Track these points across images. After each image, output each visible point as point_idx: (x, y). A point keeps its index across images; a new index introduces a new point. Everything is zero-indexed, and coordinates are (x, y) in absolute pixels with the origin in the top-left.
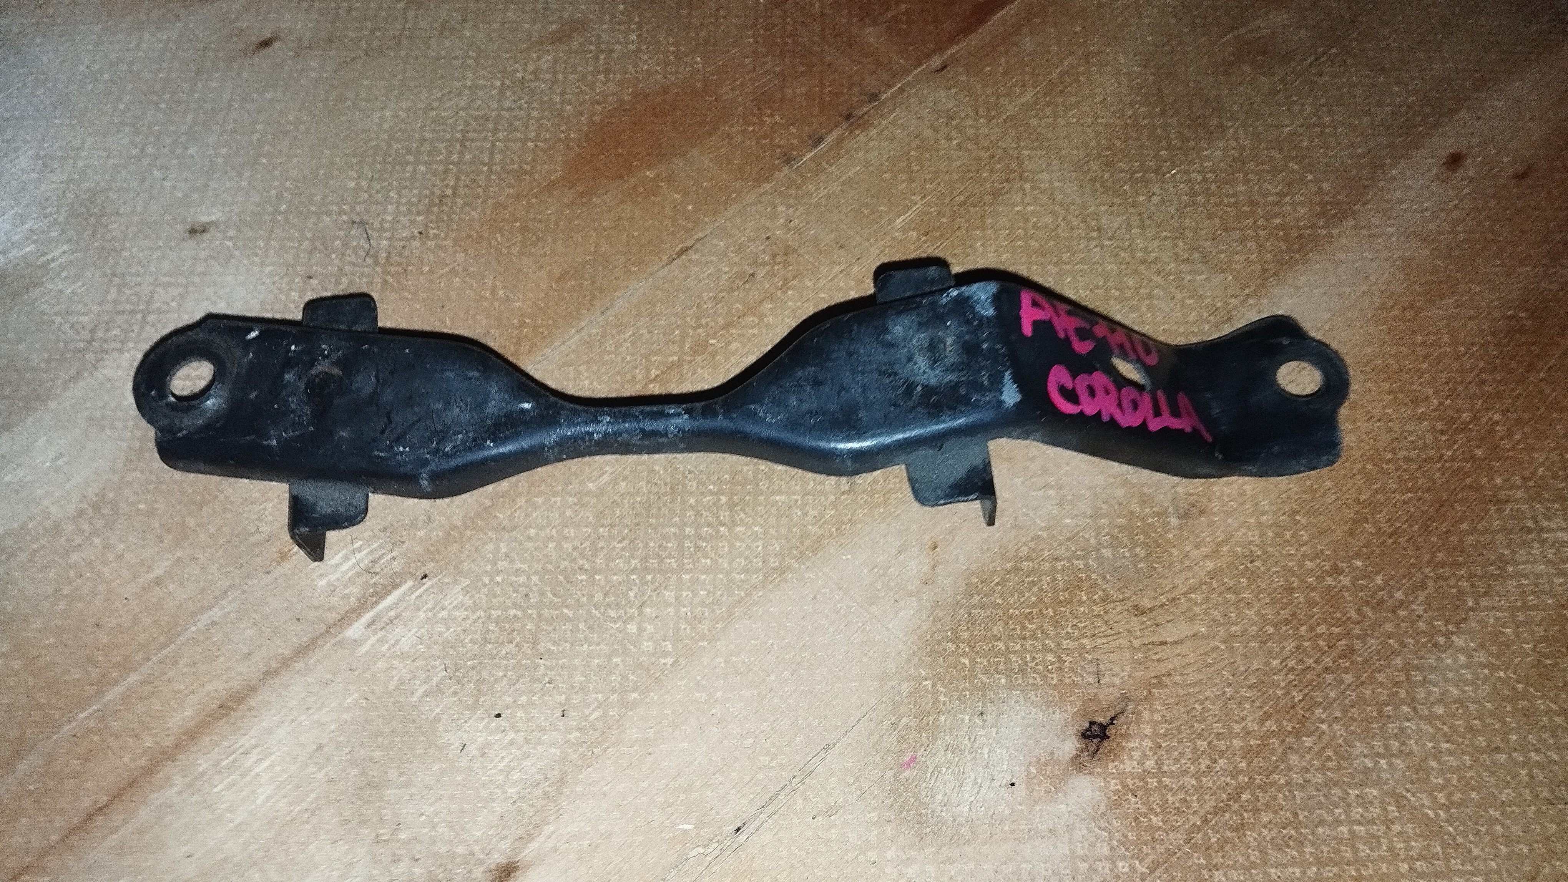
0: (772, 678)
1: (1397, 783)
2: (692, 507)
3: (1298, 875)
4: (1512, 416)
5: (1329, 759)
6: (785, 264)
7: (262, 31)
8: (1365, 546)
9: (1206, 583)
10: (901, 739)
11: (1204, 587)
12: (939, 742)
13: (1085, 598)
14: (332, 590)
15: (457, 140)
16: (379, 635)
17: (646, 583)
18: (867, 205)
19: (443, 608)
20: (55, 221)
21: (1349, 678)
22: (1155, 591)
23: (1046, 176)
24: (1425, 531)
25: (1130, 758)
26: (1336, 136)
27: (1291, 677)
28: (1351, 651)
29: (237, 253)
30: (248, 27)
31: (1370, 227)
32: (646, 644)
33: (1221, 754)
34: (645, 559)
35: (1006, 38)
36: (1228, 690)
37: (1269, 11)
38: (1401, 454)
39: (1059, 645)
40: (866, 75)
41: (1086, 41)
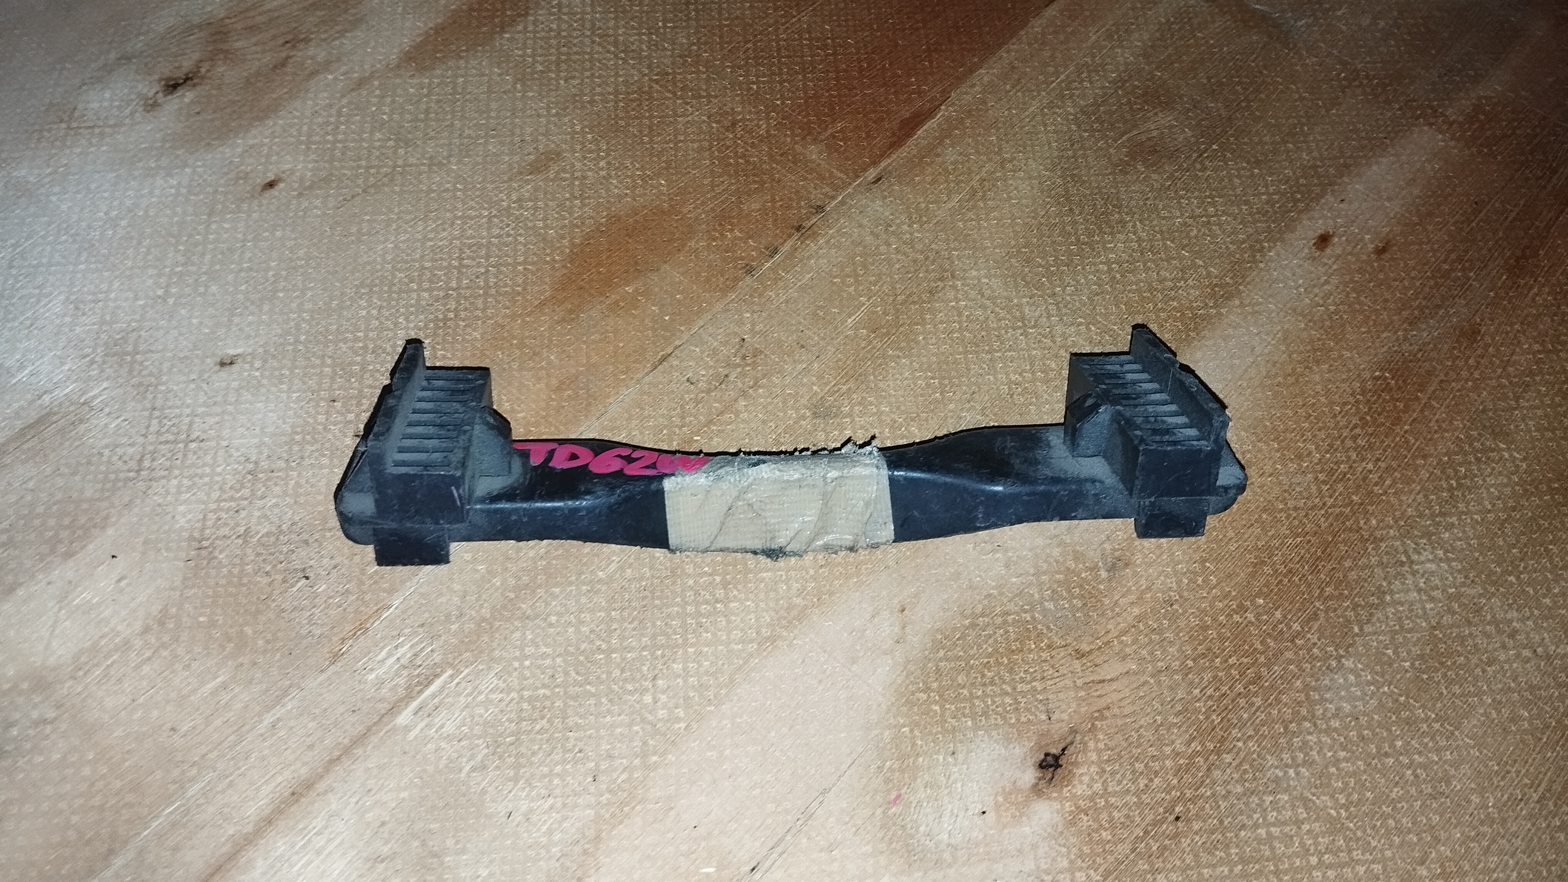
0: (773, 734)
1: (1304, 788)
2: (692, 588)
3: (1226, 872)
4: (1383, 465)
5: (1245, 772)
6: (754, 365)
7: (264, 173)
8: (1265, 585)
9: (1134, 626)
10: (887, 781)
11: (1133, 630)
12: (919, 780)
13: (1033, 646)
14: (380, 684)
15: (455, 267)
16: (427, 720)
17: (657, 658)
18: (820, 308)
19: (480, 693)
20: (92, 362)
21: (1258, 701)
22: (1092, 636)
23: (974, 273)
24: (1315, 570)
25: (1081, 782)
26: (1220, 225)
27: (1210, 703)
28: (1259, 677)
29: (265, 382)
30: (252, 171)
31: (1254, 305)
32: (661, 712)
33: (1156, 773)
34: (654, 637)
35: (931, 150)
36: (1159, 718)
37: (1156, 114)
38: (1291, 504)
39: (1014, 689)
40: (811, 190)
41: (1000, 149)
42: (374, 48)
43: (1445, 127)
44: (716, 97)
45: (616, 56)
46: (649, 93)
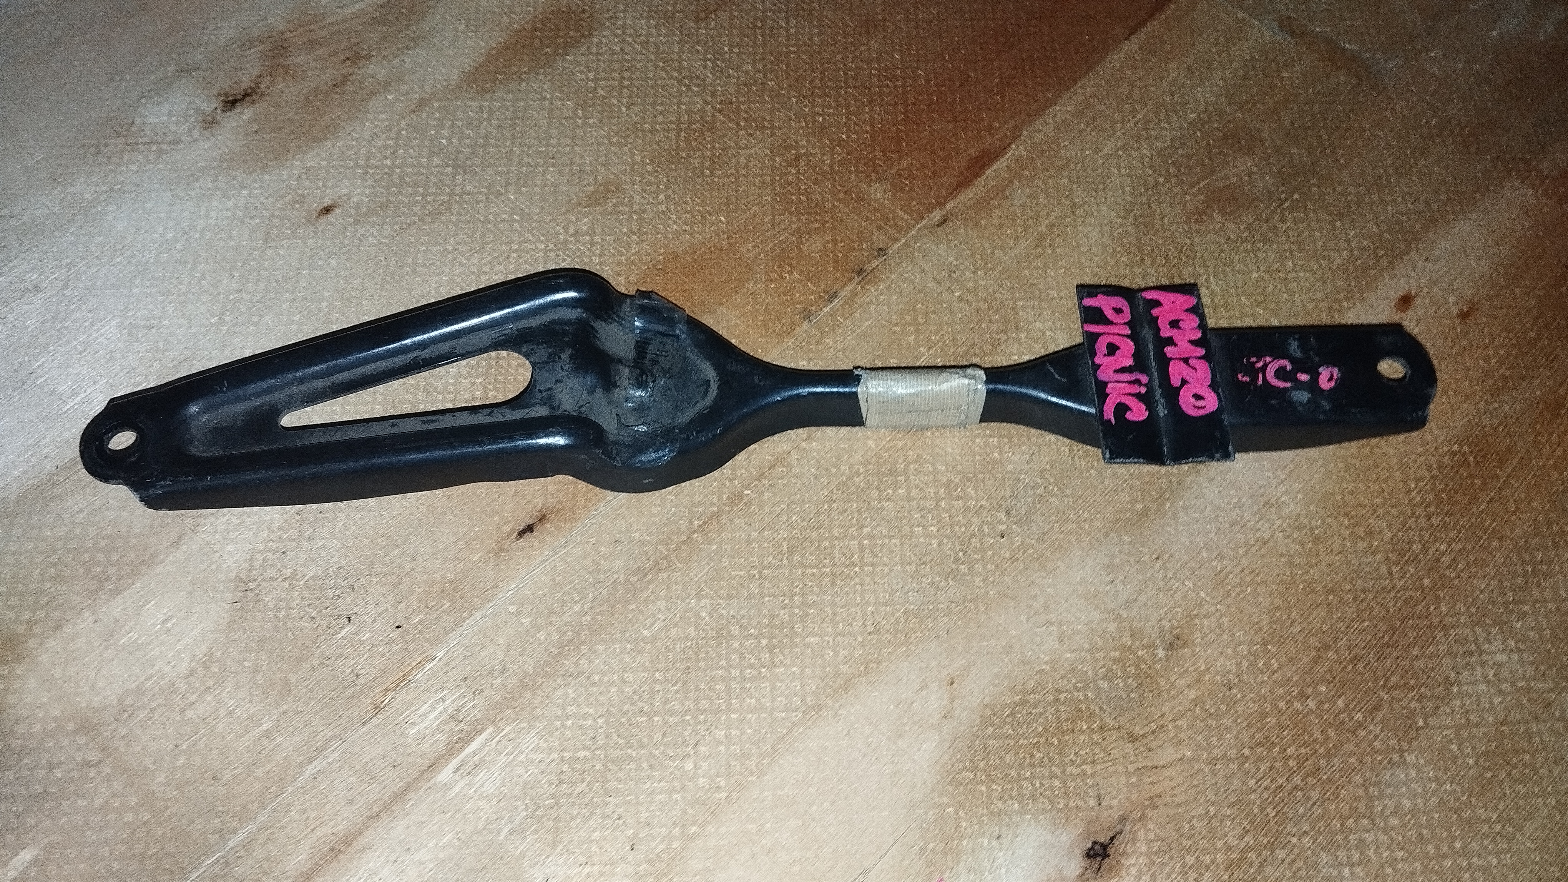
0: (814, 809)
2: (737, 651)
4: (1456, 547)
5: (1299, 869)
7: (321, 198)
8: (1328, 672)
9: (1190, 710)
10: (930, 863)
11: (1189, 714)
12: (962, 865)
13: (1085, 727)
14: (422, 738)
16: (466, 780)
17: (699, 723)
19: (521, 752)
21: (1316, 795)
22: (1146, 719)
24: (1380, 658)
26: (1297, 280)
27: (1265, 795)
28: (1318, 770)
30: (308, 195)
32: (701, 779)
33: (1207, 868)
34: (697, 701)
35: (999, 191)
36: (1212, 809)
37: (1236, 159)
38: (1359, 585)
39: (1064, 771)
40: (874, 231)
41: (1071, 192)
42: (435, 67)
43: (1538, 182)
44: (780, 129)
45: (680, 83)
46: (712, 123)
